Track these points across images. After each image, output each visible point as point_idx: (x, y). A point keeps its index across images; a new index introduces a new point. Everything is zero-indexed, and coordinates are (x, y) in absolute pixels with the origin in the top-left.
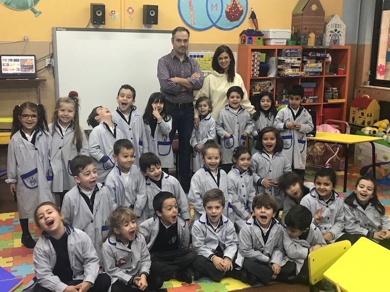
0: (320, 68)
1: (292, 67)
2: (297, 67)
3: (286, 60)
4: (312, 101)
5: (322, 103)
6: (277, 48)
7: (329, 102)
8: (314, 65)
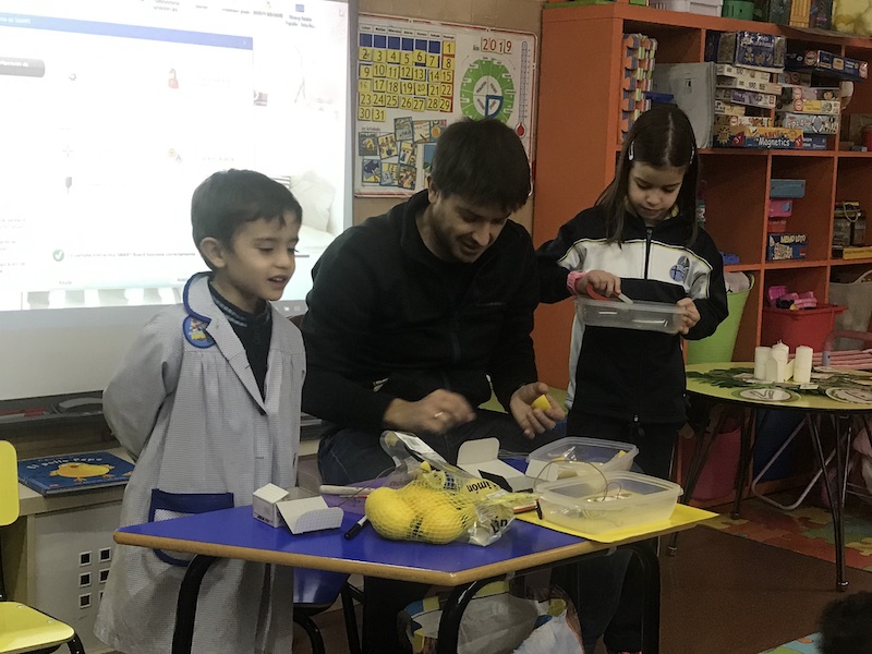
0: (832, 119)
1: (752, 111)
2: (766, 112)
3: (740, 78)
4: (789, 252)
5: (830, 262)
6: (704, 27)
7: (846, 257)
8: (818, 105)
